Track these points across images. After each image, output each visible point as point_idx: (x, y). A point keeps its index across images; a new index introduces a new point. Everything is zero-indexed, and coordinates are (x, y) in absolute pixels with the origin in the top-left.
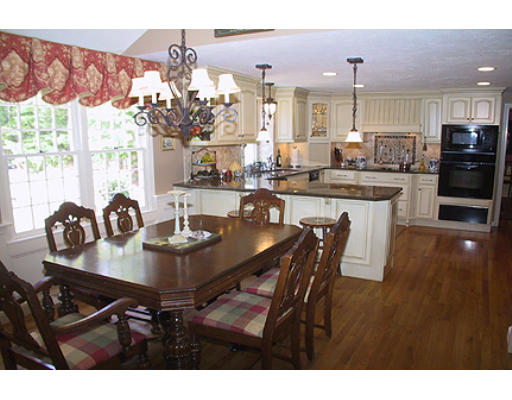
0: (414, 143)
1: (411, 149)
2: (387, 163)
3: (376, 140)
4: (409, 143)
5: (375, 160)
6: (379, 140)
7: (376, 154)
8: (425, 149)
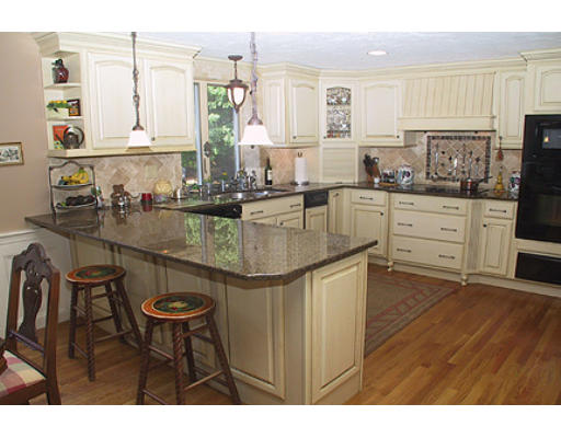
0: (488, 148)
1: (483, 156)
2: (445, 179)
3: (429, 142)
4: (478, 148)
5: (428, 174)
6: (434, 142)
7: (428, 165)
8: (500, 157)
